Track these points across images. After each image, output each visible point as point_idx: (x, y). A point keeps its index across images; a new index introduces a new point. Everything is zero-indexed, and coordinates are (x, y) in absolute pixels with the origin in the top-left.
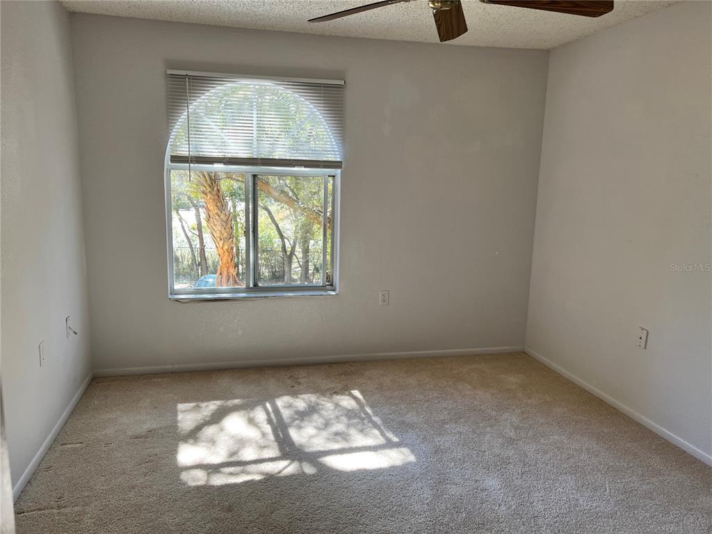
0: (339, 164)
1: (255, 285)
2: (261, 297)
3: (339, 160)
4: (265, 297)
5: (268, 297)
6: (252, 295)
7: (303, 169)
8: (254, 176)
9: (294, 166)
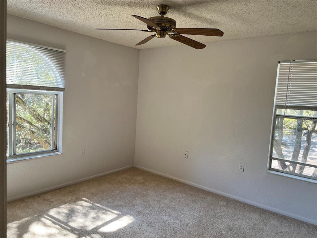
0: (63, 89)
1: (14, 154)
2: (22, 160)
3: (62, 87)
4: (24, 160)
5: (25, 160)
6: (15, 160)
7: (46, 91)
8: (14, 94)
9: (41, 90)
